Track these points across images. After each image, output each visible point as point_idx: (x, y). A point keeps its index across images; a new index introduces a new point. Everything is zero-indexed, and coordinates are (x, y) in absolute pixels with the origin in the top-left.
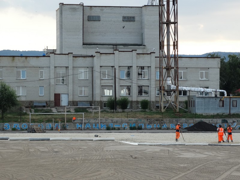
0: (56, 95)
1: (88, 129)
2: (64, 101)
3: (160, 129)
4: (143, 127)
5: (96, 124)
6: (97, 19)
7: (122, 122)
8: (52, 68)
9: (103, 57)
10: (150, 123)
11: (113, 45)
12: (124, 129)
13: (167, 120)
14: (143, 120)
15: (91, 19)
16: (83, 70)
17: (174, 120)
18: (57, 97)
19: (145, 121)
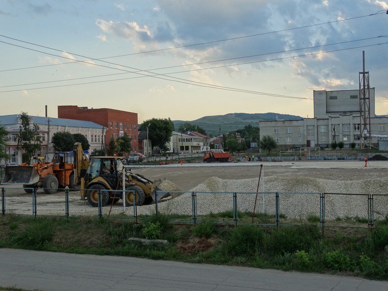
0: (307, 141)
1: (313, 159)
2: (313, 144)
3: (356, 159)
4: (345, 158)
5: (318, 157)
6: (335, 98)
7: (333, 156)
8: (305, 126)
9: (333, 119)
10: (350, 156)
11: (344, 112)
12: (334, 159)
13: (359, 154)
14: (345, 154)
15: (332, 98)
16: (323, 127)
17: (364, 154)
18: (309, 142)
19: (347, 155)
